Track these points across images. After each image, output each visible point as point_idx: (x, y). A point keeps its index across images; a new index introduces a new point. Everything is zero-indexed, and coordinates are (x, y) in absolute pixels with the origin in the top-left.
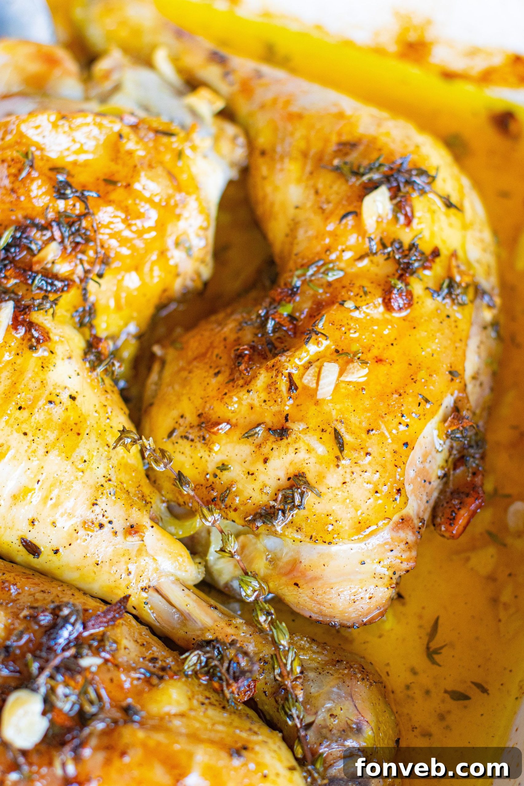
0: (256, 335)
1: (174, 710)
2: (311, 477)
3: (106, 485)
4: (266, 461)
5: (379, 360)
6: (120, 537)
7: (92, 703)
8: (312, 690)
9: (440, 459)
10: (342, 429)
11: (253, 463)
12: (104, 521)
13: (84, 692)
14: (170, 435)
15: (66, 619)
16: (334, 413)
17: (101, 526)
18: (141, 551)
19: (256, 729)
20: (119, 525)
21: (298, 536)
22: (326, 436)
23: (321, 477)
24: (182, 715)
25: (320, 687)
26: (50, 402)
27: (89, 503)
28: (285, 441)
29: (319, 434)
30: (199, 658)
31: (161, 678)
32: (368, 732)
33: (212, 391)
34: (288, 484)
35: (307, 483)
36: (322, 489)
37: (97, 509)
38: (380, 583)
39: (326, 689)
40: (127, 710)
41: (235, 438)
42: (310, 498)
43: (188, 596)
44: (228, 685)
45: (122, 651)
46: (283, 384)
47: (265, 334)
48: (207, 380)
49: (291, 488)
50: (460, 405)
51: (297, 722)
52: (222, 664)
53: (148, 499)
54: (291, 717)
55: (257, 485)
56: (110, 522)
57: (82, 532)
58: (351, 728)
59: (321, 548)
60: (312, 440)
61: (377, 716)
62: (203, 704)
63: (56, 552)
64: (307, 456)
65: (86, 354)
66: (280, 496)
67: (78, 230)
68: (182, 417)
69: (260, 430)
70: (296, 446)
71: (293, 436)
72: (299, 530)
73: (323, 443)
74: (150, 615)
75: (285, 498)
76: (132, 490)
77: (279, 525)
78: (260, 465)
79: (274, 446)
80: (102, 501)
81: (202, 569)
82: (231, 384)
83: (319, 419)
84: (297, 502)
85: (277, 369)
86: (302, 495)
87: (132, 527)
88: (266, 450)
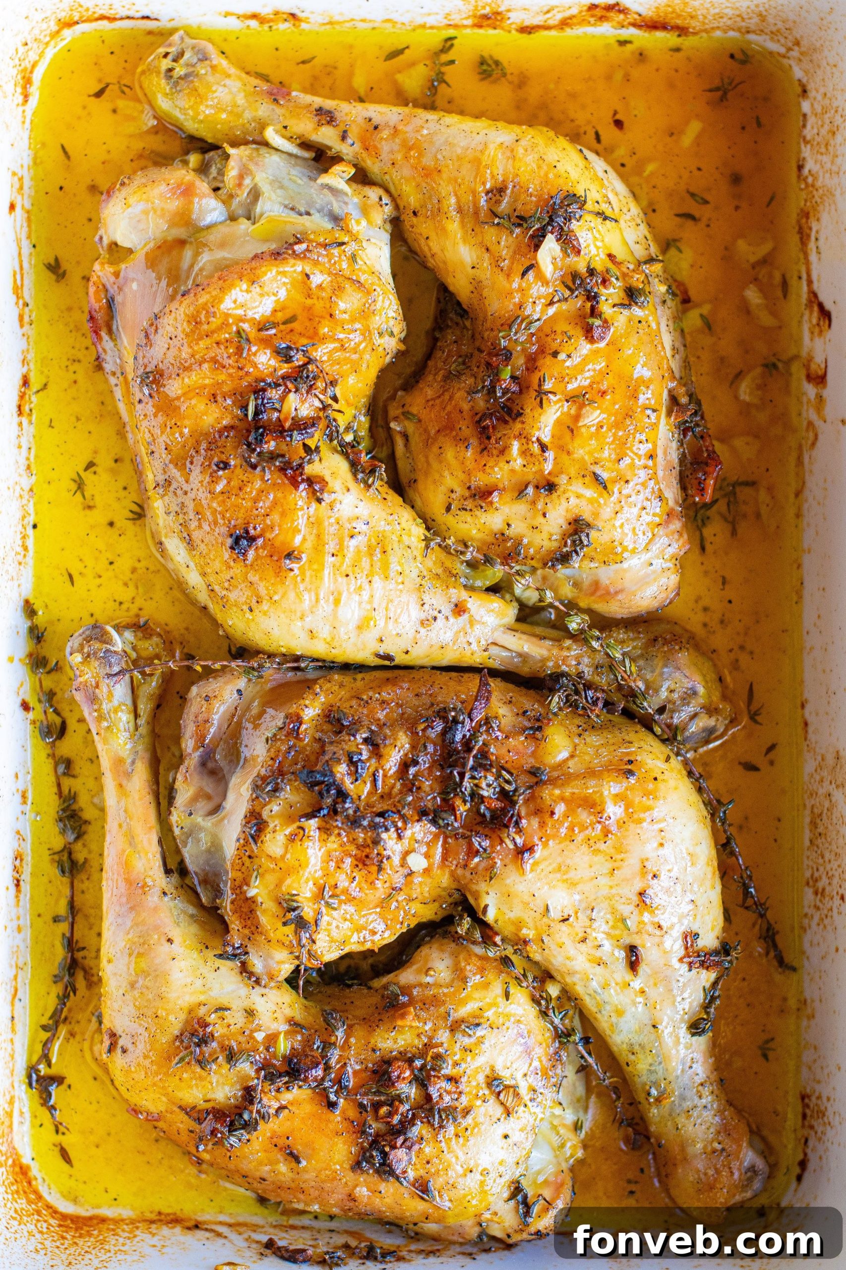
0: (488, 401)
1: (564, 755)
2: (587, 516)
3: (423, 582)
4: (544, 515)
5: (604, 393)
6: (452, 620)
7: (508, 782)
8: (648, 677)
9: (674, 445)
10: (598, 471)
11: (534, 517)
12: (436, 613)
13: (498, 776)
14: (448, 509)
15: (455, 721)
16: (586, 458)
17: (435, 619)
18: (472, 622)
19: (627, 738)
20: (447, 609)
21: (592, 565)
22: (587, 479)
23: (596, 515)
24: (572, 756)
25: (652, 672)
26: (352, 537)
27: (419, 606)
28: (555, 495)
29: (581, 480)
30: (559, 697)
31: (540, 729)
32: (701, 690)
33: (471, 465)
34: (571, 529)
35: (588, 525)
36: (600, 524)
37: (426, 607)
38: (669, 573)
39: (657, 671)
40: (534, 772)
41: (508, 499)
42: (593, 534)
43: (520, 639)
44: (592, 711)
45: (503, 721)
46: (536, 448)
47: (496, 399)
48: (462, 454)
49: (576, 532)
50: (675, 393)
51: (650, 711)
52: (581, 697)
53: (455, 572)
54: (643, 708)
55: (545, 536)
56: (440, 612)
57: (423, 631)
58: (690, 696)
59: (614, 567)
60: (577, 487)
61: (700, 670)
62: (580, 735)
63: (407, 652)
64: (578, 501)
65: (355, 475)
66: (569, 542)
67: (308, 377)
68: (452, 491)
69: (530, 490)
70: (567, 495)
71: (561, 489)
72: (592, 559)
73: (588, 487)
74: (495, 664)
75: (574, 542)
76: (440, 571)
77: (576, 561)
78: (541, 519)
79: (547, 501)
80: (426, 598)
81: (515, 604)
82: (485, 453)
83: (577, 467)
84: (586, 543)
85: (524, 437)
86: (588, 535)
87: (456, 605)
88: (540, 505)
